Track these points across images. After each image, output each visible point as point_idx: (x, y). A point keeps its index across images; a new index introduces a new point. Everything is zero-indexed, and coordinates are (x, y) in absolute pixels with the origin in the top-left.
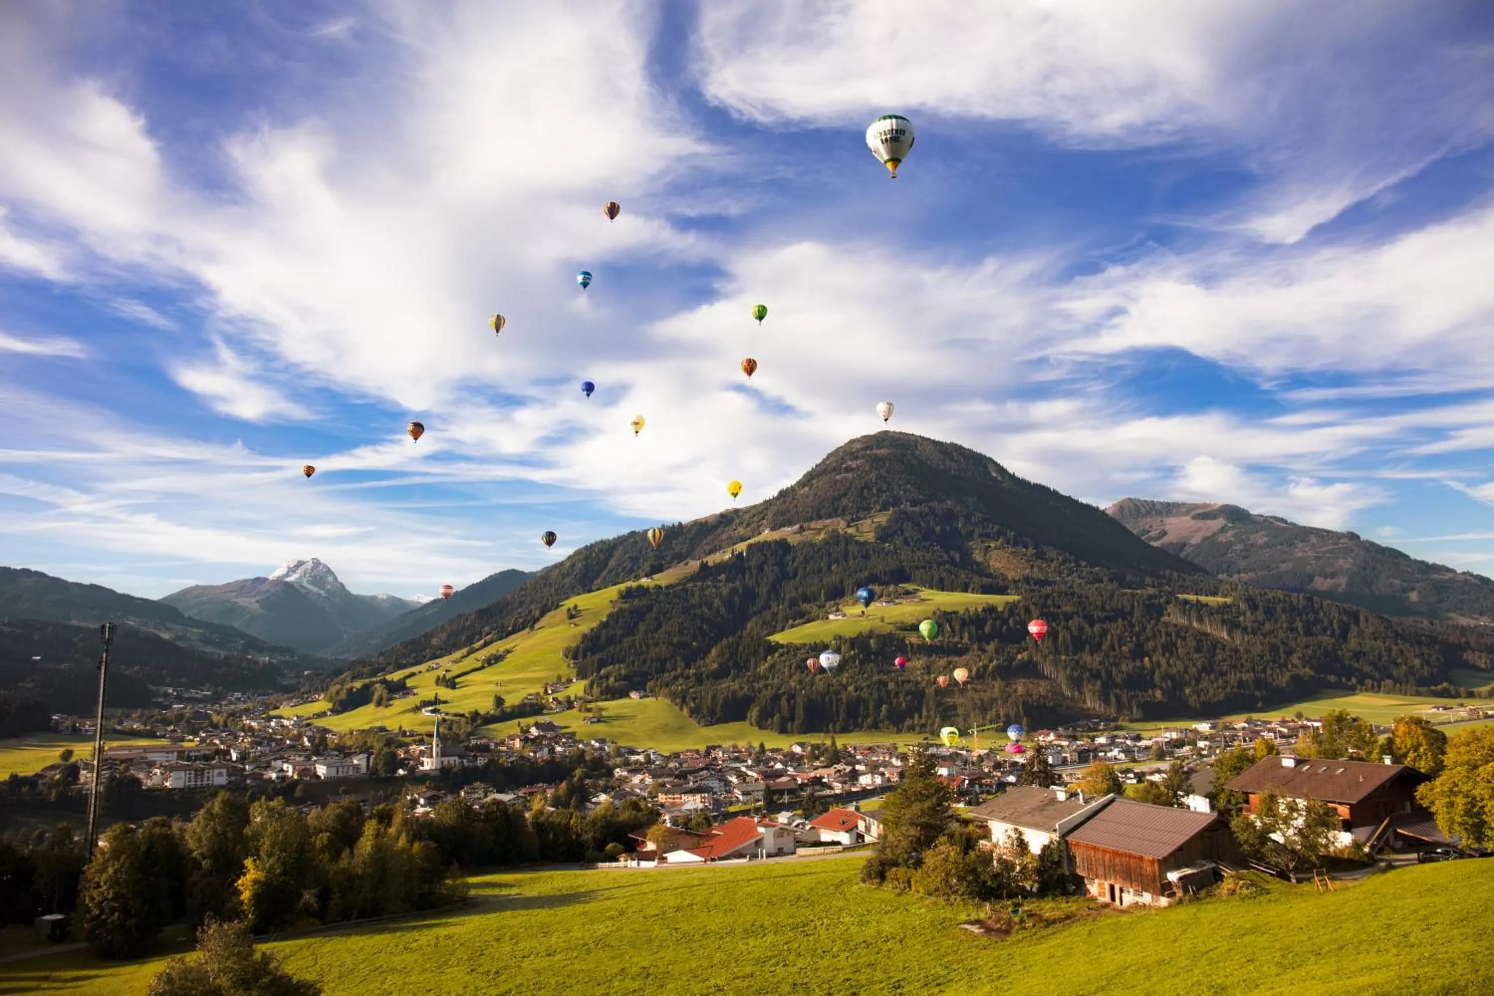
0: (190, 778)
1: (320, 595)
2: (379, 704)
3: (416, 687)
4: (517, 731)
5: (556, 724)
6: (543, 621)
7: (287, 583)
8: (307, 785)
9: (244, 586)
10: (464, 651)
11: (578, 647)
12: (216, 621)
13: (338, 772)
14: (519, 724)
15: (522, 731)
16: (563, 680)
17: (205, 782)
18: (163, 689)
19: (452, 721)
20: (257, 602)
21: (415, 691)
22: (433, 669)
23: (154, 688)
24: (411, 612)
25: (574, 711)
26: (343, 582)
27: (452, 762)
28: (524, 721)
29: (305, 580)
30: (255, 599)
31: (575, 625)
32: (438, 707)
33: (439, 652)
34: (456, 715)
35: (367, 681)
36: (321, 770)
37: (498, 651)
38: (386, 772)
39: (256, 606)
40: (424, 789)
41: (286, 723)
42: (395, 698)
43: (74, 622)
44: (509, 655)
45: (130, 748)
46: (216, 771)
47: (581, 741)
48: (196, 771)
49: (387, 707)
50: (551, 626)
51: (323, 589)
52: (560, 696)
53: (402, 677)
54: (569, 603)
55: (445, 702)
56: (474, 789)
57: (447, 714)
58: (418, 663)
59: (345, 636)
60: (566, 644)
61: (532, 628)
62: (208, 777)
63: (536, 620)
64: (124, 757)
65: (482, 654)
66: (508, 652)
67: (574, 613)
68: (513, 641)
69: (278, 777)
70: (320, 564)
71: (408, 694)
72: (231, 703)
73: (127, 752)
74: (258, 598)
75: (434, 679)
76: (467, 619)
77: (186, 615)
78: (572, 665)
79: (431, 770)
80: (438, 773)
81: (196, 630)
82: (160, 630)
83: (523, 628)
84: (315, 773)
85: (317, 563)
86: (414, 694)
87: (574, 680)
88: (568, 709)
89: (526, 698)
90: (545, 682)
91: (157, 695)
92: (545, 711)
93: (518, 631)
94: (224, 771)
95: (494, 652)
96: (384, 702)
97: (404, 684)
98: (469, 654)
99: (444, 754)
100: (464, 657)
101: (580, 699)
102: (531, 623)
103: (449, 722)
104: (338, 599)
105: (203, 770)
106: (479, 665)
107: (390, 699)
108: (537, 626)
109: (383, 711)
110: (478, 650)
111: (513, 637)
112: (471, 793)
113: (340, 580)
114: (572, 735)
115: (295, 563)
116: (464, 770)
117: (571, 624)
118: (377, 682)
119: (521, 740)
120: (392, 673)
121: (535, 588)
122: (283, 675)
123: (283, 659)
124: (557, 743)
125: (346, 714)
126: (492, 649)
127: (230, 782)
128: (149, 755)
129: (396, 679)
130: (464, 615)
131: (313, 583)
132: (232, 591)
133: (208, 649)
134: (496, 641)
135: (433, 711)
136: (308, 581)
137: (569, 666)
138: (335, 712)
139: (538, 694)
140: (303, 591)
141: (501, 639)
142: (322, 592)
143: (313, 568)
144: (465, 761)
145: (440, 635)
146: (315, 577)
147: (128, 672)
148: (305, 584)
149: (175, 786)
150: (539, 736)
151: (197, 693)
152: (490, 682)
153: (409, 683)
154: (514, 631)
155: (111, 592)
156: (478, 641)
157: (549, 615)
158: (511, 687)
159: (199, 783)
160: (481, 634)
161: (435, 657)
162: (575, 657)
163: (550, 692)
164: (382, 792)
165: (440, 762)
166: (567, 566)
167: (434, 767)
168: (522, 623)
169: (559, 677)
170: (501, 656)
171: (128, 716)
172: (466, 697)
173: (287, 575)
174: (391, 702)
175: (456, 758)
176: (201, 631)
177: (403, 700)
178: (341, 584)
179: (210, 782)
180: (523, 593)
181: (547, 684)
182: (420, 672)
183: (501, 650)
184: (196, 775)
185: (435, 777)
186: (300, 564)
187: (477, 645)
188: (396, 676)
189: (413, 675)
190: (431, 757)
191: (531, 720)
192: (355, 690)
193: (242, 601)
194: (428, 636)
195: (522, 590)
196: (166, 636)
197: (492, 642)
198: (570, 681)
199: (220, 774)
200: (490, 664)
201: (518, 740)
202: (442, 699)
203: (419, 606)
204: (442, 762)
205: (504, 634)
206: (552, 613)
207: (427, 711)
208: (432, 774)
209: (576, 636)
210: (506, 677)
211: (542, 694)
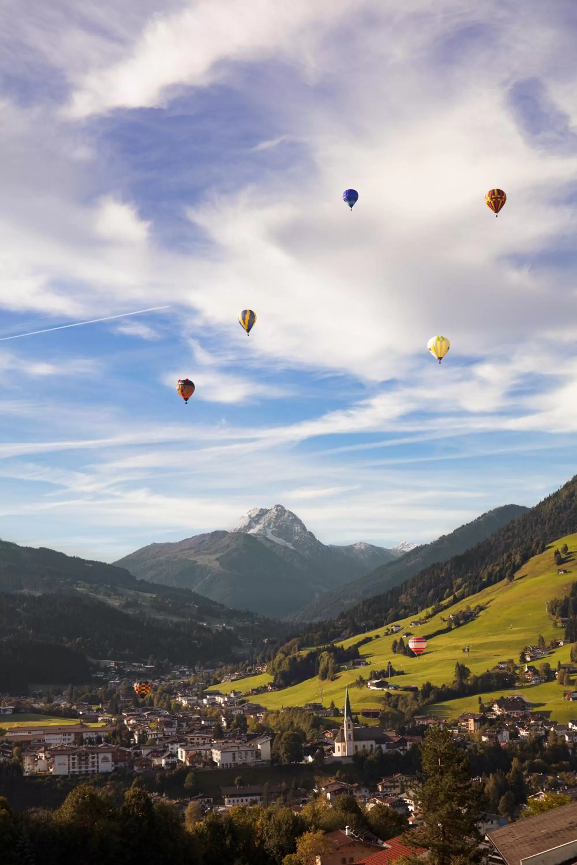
0: (74, 764)
1: (286, 548)
2: (324, 677)
3: (369, 656)
4: (476, 710)
5: (527, 699)
6: (526, 568)
7: (249, 535)
8: (198, 773)
9: (203, 541)
10: (430, 610)
11: (567, 600)
12: (174, 584)
13: (234, 757)
14: (480, 699)
15: (482, 708)
16: (548, 644)
17: (90, 769)
18: (104, 662)
19: (399, 696)
20: (217, 559)
21: (368, 660)
22: (393, 632)
23: (95, 661)
24: (391, 564)
25: (555, 683)
26: (311, 531)
27: (368, 748)
28: (487, 697)
29: (269, 531)
30: (214, 557)
31: (565, 572)
32: (387, 680)
33: (402, 611)
34: (406, 689)
35: (314, 649)
36: (217, 756)
37: (468, 608)
38: (290, 759)
39: (216, 564)
40: (333, 781)
41: (219, 699)
42: (344, 669)
43: (25, 591)
44: (481, 613)
45: (30, 730)
46: (101, 756)
47: (554, 723)
48: (80, 755)
49: (333, 680)
50: (535, 574)
51: (290, 541)
52: (537, 664)
53: (356, 643)
54: (558, 545)
55: (402, 673)
56: (394, 782)
57: (396, 688)
58: (377, 626)
59: (317, 595)
60: (551, 597)
61: (511, 578)
62: (93, 763)
63: (517, 568)
64: (20, 740)
65: (449, 614)
66: (481, 608)
67: (563, 556)
68: (488, 594)
69: (167, 764)
70: (285, 511)
71: (359, 664)
72: (175, 677)
73: (27, 734)
74: (218, 555)
75: (390, 646)
76: (442, 570)
77: (139, 579)
78: (559, 625)
79: (342, 757)
80: (350, 761)
81: (148, 595)
82: (109, 596)
83: (501, 578)
84: (211, 759)
85: (281, 510)
86: (367, 664)
87: (562, 643)
88: (547, 681)
89: (497, 667)
90: (524, 646)
91: (97, 668)
92: (517, 684)
93: (495, 582)
94: (109, 756)
95: (464, 609)
96: (330, 674)
97: (357, 652)
98: (435, 612)
99: (357, 736)
100: (429, 617)
101: (564, 668)
102: (509, 572)
103: (394, 698)
104: (308, 552)
105: (87, 754)
106: (445, 626)
107: (338, 670)
108: (517, 575)
109: (330, 686)
110: (446, 607)
111: (489, 589)
112: (390, 787)
113: (309, 528)
114: (547, 714)
115: (257, 512)
116: (382, 758)
117: (560, 570)
118: (324, 650)
119: (475, 721)
120: (346, 638)
121: (524, 527)
122: (240, 645)
123: (241, 624)
124: (522, 726)
125: (289, 689)
126: (461, 607)
127: (116, 769)
128: (46, 737)
129: (346, 647)
130: (438, 564)
131: (279, 536)
132: (190, 549)
133: (160, 617)
134: (468, 596)
135: (378, 685)
136: (272, 532)
137: (555, 624)
138: (277, 686)
139: (511, 661)
140: (268, 545)
141: (474, 593)
142: (289, 545)
143: (278, 518)
144: (384, 746)
145: (410, 591)
146: (280, 527)
147: (67, 645)
148: (270, 536)
149: (57, 773)
150: (503, 715)
151: (140, 667)
152: (456, 648)
153: (362, 650)
154: (489, 583)
155: (61, 555)
156: (448, 596)
157: (533, 560)
158: (483, 652)
159: (83, 769)
160: (452, 588)
161: (398, 617)
162: (564, 613)
163: (528, 659)
164: (283, 784)
165: (352, 746)
166: (564, 497)
167: (346, 754)
168: (499, 571)
169: (542, 640)
170: (472, 613)
171: (59, 693)
172: (427, 666)
173: (249, 526)
174: (338, 674)
175: (373, 742)
176: (154, 596)
177: (353, 671)
178: (310, 534)
179: (95, 768)
180: (510, 533)
181: (526, 649)
182: (377, 637)
183: (472, 606)
184: (80, 760)
185: (347, 765)
186: (263, 512)
187: (444, 602)
188: (347, 644)
189: (368, 640)
190: (343, 740)
191: (496, 695)
192: (299, 660)
193: (202, 560)
194: (396, 592)
195: (508, 530)
196: (115, 603)
197: (463, 597)
198: (556, 645)
199: (105, 760)
200: (458, 625)
201: (471, 721)
202: (397, 669)
203: (400, 555)
204: (356, 747)
205: (478, 586)
206: (537, 557)
207: (372, 685)
208: (344, 762)
209: (566, 585)
210: (477, 641)
211: (517, 662)
